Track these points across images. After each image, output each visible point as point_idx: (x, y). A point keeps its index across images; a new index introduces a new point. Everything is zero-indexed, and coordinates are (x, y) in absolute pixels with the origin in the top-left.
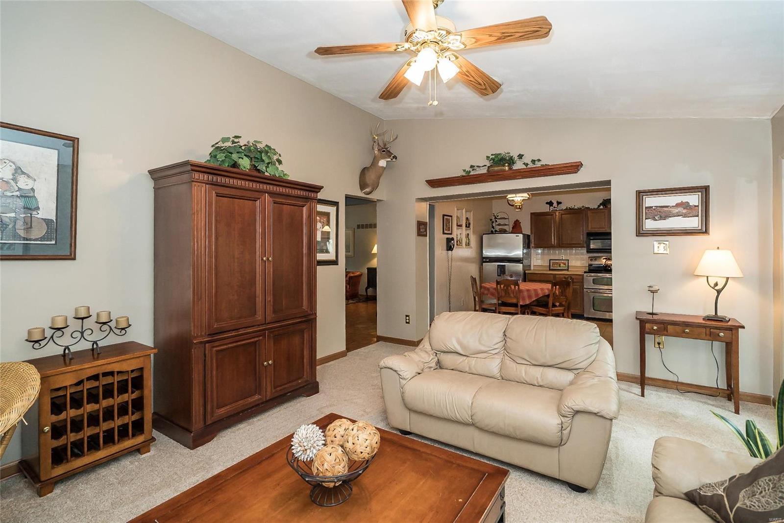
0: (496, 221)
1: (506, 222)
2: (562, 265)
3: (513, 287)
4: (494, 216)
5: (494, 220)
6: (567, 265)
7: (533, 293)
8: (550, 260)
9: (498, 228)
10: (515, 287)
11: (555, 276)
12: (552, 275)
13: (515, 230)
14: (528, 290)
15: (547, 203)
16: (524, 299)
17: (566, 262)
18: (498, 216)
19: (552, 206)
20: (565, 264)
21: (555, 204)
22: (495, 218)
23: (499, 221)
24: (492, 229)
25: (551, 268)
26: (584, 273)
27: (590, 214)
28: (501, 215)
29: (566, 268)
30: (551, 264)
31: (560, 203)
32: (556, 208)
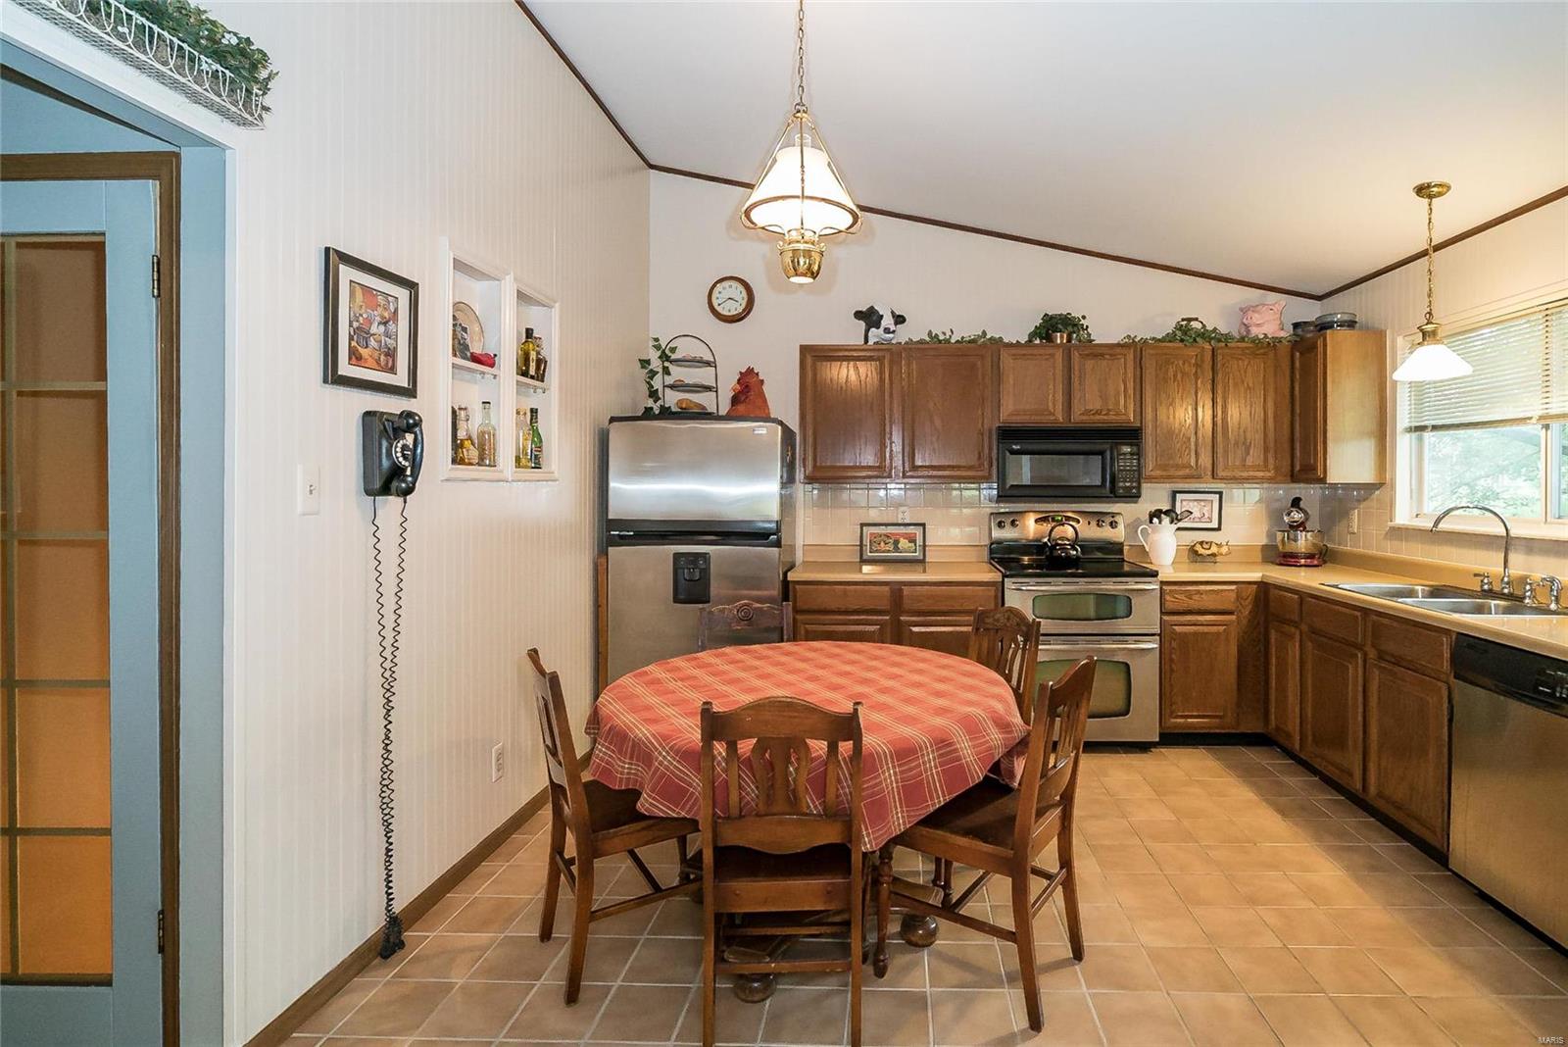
0: (666, 371)
1: (703, 376)
2: (904, 544)
3: (819, 747)
4: (658, 347)
5: (656, 364)
6: (920, 542)
7: (930, 760)
8: (862, 526)
9: (672, 399)
10: (833, 748)
11: (900, 590)
13: (741, 408)
14: (905, 753)
15: (857, 314)
16: (879, 809)
17: (919, 532)
18: (673, 350)
19: (878, 328)
20: (912, 540)
21: (887, 321)
22: (664, 357)
23: (678, 373)
24: (650, 403)
25: (865, 557)
26: (1004, 576)
27: (1007, 362)
28: (686, 348)
29: (918, 554)
30: (867, 541)
31: (900, 320)
32: (891, 335)
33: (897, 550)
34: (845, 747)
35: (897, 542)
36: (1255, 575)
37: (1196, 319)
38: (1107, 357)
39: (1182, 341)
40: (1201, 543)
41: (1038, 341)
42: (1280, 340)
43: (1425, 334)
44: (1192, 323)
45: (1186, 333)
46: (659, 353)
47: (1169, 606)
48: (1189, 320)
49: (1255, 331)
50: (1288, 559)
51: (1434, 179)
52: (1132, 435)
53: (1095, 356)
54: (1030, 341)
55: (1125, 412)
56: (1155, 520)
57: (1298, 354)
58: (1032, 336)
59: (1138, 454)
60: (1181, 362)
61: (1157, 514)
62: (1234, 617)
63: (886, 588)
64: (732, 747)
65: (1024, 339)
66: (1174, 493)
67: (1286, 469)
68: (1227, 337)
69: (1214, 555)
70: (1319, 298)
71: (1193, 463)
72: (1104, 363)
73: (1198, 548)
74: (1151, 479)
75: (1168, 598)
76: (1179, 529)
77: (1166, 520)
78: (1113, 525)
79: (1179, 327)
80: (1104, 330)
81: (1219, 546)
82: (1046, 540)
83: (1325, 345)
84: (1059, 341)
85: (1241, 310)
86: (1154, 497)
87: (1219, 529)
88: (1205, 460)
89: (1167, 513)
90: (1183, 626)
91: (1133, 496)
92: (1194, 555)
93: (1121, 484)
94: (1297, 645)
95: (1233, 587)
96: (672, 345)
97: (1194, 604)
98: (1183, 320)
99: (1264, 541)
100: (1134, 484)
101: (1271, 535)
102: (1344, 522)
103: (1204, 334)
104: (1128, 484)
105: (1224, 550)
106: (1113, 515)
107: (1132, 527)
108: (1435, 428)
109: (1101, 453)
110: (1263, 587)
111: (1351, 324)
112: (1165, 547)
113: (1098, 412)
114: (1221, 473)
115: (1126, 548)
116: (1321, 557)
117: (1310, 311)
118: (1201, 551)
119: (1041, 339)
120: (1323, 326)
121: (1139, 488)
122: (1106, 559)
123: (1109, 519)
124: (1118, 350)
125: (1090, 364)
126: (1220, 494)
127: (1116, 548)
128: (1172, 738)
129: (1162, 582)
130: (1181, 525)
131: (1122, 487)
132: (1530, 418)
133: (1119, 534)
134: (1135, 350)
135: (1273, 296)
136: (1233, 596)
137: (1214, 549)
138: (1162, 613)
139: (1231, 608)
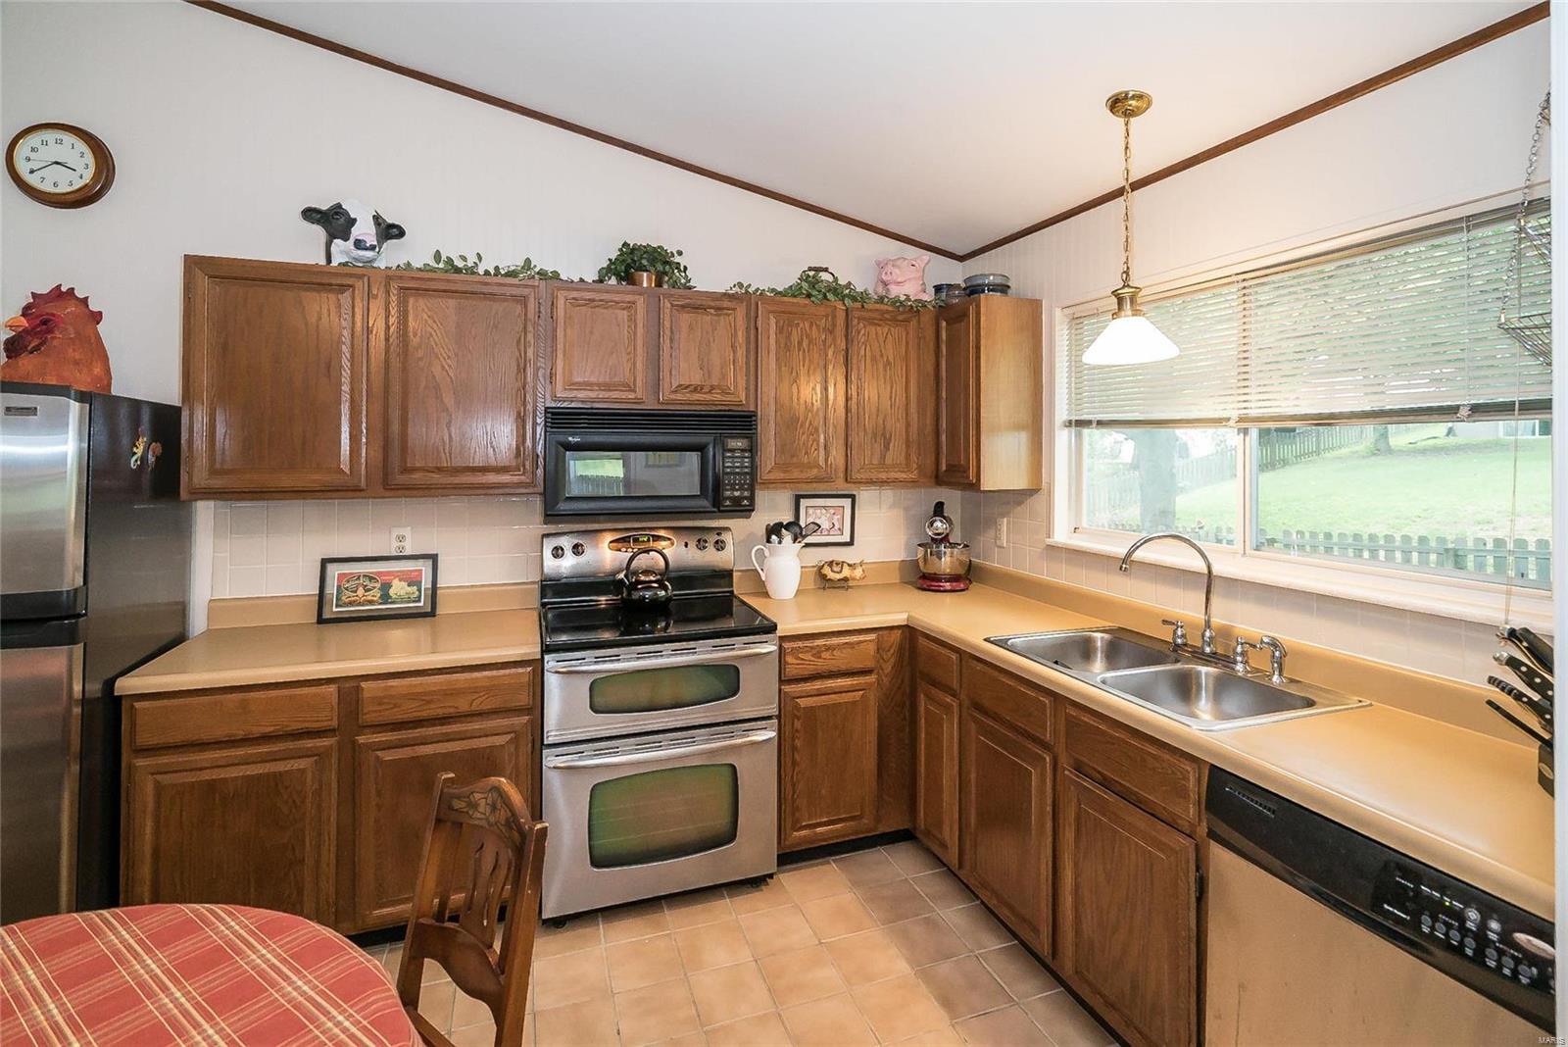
2: (399, 588)
6: (426, 583)
8: (324, 562)
11: (358, 689)
12: (332, 688)
15: (310, 214)
17: (425, 568)
19: (346, 239)
20: (414, 581)
21: (364, 229)
25: (326, 615)
26: (544, 652)
27: (566, 308)
29: (423, 605)
30: (332, 589)
32: (369, 254)
33: (386, 598)
35: (387, 586)
36: (899, 616)
37: (826, 270)
38: (712, 311)
39: (809, 296)
40: (831, 564)
41: (613, 281)
42: (924, 303)
43: (1120, 300)
44: (821, 274)
45: (814, 287)
47: (792, 671)
48: (818, 270)
49: (895, 291)
50: (930, 582)
51: (1131, 86)
52: (743, 422)
53: (697, 308)
54: (601, 281)
55: (733, 388)
56: (774, 537)
57: (944, 324)
59: (752, 450)
60: (807, 325)
61: (774, 530)
62: (872, 678)
65: (591, 276)
66: (798, 498)
67: (930, 469)
68: (861, 298)
69: (845, 579)
70: (961, 259)
71: (822, 462)
72: (708, 318)
73: (827, 571)
74: (769, 484)
75: (790, 659)
76: (804, 546)
77: (787, 537)
78: (720, 545)
79: (805, 277)
80: (708, 275)
82: (621, 576)
83: (978, 314)
84: (645, 285)
85: (878, 263)
86: (773, 507)
87: (851, 543)
88: (837, 457)
89: (788, 527)
90: (808, 697)
91: (744, 508)
92: (825, 582)
93: (728, 493)
94: (956, 720)
95: (872, 636)
97: (821, 665)
98: (810, 269)
99: (900, 555)
100: (746, 494)
102: (991, 533)
103: (835, 289)
104: (737, 494)
105: (858, 573)
106: (719, 531)
107: (746, 544)
108: (1100, 423)
109: (700, 448)
110: (910, 633)
111: (1003, 289)
112: (786, 572)
113: (696, 389)
114: (856, 476)
115: (735, 575)
117: (956, 274)
118: (831, 575)
119: (620, 279)
120: (973, 290)
121: (752, 499)
122: (710, 596)
123: (712, 538)
124: (726, 304)
125: (685, 318)
126: (853, 497)
127: (726, 574)
129: (782, 639)
130: (808, 542)
131: (729, 498)
132: (1228, 419)
133: (728, 557)
134: (749, 303)
135: (912, 252)
136: (872, 648)
137: (846, 572)
138: (781, 682)
139: (870, 664)
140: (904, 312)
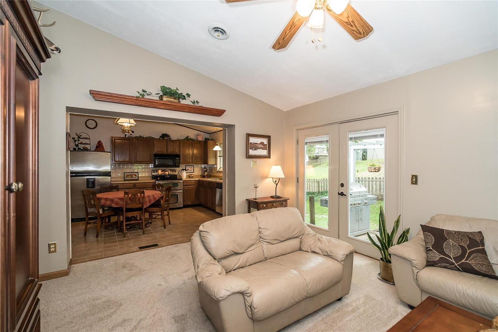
0: (79, 140)
1: (87, 141)
2: (134, 176)
3: (139, 195)
4: (77, 135)
5: (76, 139)
6: (137, 176)
7: (152, 197)
8: (124, 173)
9: (81, 146)
13: (99, 149)
14: (149, 196)
16: (146, 203)
17: (137, 174)
18: (81, 136)
19: (128, 134)
22: (79, 137)
23: (81, 141)
24: (75, 147)
25: (125, 179)
26: (156, 181)
27: (155, 142)
28: (84, 135)
29: (137, 178)
30: (125, 176)
31: (133, 132)
32: (131, 135)
33: (132, 177)
34: (142, 195)
35: (132, 176)
36: (198, 179)
37: (189, 136)
38: (174, 142)
40: (190, 175)
41: (161, 139)
42: (202, 141)
43: (217, 144)
45: (187, 139)
46: (77, 136)
47: (184, 185)
49: (199, 139)
50: (204, 177)
52: (178, 156)
53: (172, 142)
54: (160, 138)
55: (177, 151)
56: (183, 171)
57: (204, 144)
58: (161, 137)
59: (179, 159)
60: (186, 144)
61: (183, 170)
62: (194, 186)
63: (132, 184)
64: (128, 196)
66: (186, 166)
67: (203, 162)
68: (194, 140)
69: (192, 177)
70: (209, 134)
71: (189, 161)
73: (190, 176)
74: (181, 164)
75: (184, 183)
76: (187, 172)
77: (184, 171)
78: (175, 172)
79: (186, 138)
80: (174, 137)
81: (193, 175)
82: (163, 175)
84: (165, 139)
85: (197, 135)
86: (182, 166)
87: (193, 172)
88: (191, 160)
89: (185, 169)
90: (186, 188)
91: (178, 167)
92: (189, 177)
93: (176, 165)
94: (203, 189)
95: (195, 181)
96: (80, 135)
97: (187, 184)
98: (187, 136)
99: (201, 174)
101: (202, 173)
102: (212, 171)
103: (191, 139)
106: (175, 170)
107: (179, 172)
108: (221, 156)
109: (173, 159)
110: (199, 181)
111: (212, 140)
112: (184, 175)
113: (172, 152)
114: (193, 163)
115: (178, 176)
116: (209, 176)
117: (207, 136)
119: (162, 138)
120: (209, 139)
121: (179, 165)
122: (174, 177)
123: (175, 171)
124: (176, 141)
126: (194, 166)
127: (176, 175)
128: (185, 206)
129: (183, 181)
130: (187, 171)
133: (176, 173)
134: (179, 141)
135: (202, 133)
136: (194, 183)
137: (193, 176)
138: (183, 186)
139: (194, 184)
140: (200, 142)
